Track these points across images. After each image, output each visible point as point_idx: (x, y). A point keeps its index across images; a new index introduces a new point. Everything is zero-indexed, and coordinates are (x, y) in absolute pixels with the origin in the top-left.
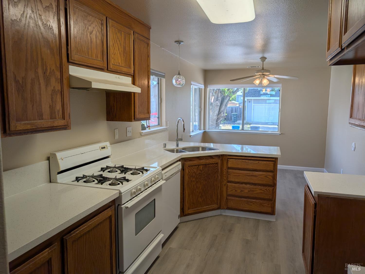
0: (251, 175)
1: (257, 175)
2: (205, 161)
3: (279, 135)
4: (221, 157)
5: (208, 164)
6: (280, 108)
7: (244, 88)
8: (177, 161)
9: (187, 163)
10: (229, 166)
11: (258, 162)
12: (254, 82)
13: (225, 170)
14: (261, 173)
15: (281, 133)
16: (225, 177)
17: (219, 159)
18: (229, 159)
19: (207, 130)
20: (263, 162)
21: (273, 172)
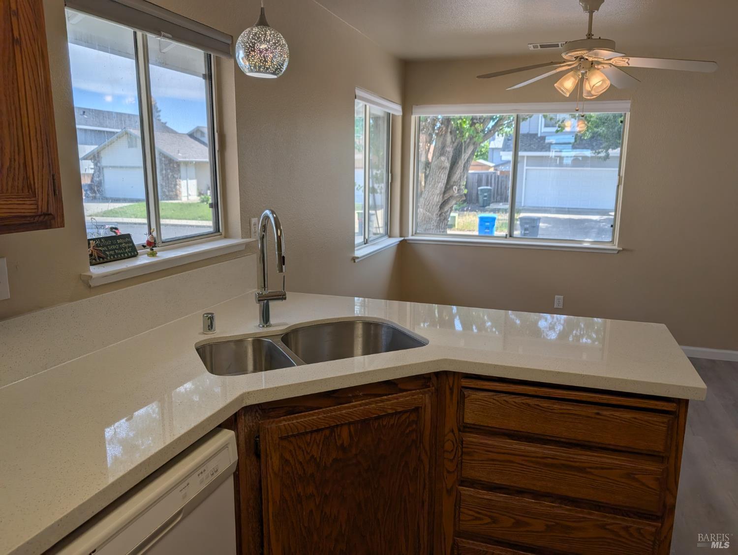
0: (563, 465)
1: (590, 468)
2: (361, 405)
3: (616, 252)
4: (434, 379)
5: (379, 418)
6: (623, 173)
7: (517, 115)
8: (221, 427)
9: (274, 425)
10: (466, 421)
11: (598, 414)
12: (555, 85)
13: (453, 431)
14: (607, 459)
15: (621, 249)
16: (452, 461)
17: (426, 390)
18: (470, 392)
19: (410, 237)
20: (618, 414)
21: (663, 457)
